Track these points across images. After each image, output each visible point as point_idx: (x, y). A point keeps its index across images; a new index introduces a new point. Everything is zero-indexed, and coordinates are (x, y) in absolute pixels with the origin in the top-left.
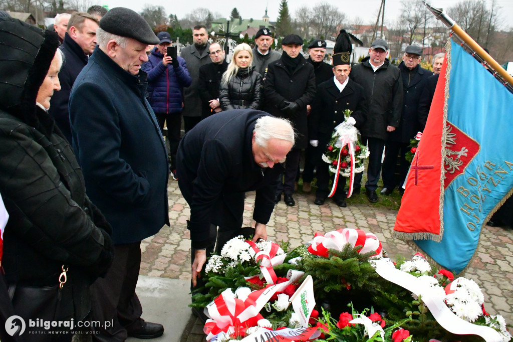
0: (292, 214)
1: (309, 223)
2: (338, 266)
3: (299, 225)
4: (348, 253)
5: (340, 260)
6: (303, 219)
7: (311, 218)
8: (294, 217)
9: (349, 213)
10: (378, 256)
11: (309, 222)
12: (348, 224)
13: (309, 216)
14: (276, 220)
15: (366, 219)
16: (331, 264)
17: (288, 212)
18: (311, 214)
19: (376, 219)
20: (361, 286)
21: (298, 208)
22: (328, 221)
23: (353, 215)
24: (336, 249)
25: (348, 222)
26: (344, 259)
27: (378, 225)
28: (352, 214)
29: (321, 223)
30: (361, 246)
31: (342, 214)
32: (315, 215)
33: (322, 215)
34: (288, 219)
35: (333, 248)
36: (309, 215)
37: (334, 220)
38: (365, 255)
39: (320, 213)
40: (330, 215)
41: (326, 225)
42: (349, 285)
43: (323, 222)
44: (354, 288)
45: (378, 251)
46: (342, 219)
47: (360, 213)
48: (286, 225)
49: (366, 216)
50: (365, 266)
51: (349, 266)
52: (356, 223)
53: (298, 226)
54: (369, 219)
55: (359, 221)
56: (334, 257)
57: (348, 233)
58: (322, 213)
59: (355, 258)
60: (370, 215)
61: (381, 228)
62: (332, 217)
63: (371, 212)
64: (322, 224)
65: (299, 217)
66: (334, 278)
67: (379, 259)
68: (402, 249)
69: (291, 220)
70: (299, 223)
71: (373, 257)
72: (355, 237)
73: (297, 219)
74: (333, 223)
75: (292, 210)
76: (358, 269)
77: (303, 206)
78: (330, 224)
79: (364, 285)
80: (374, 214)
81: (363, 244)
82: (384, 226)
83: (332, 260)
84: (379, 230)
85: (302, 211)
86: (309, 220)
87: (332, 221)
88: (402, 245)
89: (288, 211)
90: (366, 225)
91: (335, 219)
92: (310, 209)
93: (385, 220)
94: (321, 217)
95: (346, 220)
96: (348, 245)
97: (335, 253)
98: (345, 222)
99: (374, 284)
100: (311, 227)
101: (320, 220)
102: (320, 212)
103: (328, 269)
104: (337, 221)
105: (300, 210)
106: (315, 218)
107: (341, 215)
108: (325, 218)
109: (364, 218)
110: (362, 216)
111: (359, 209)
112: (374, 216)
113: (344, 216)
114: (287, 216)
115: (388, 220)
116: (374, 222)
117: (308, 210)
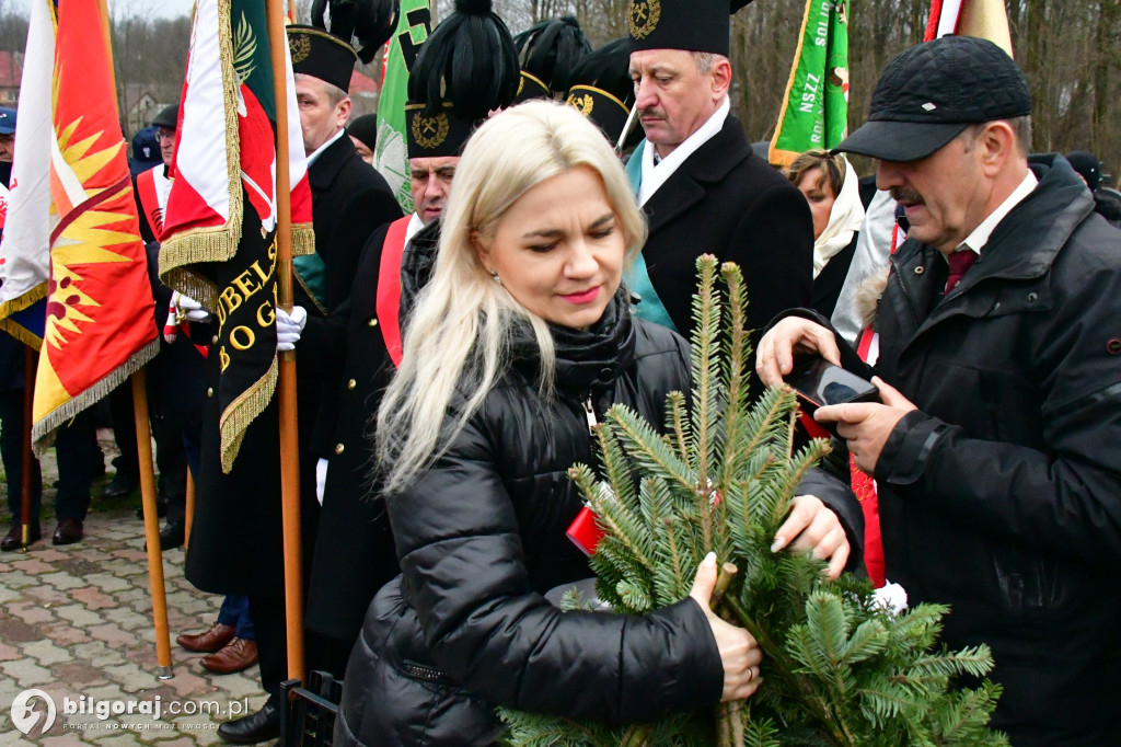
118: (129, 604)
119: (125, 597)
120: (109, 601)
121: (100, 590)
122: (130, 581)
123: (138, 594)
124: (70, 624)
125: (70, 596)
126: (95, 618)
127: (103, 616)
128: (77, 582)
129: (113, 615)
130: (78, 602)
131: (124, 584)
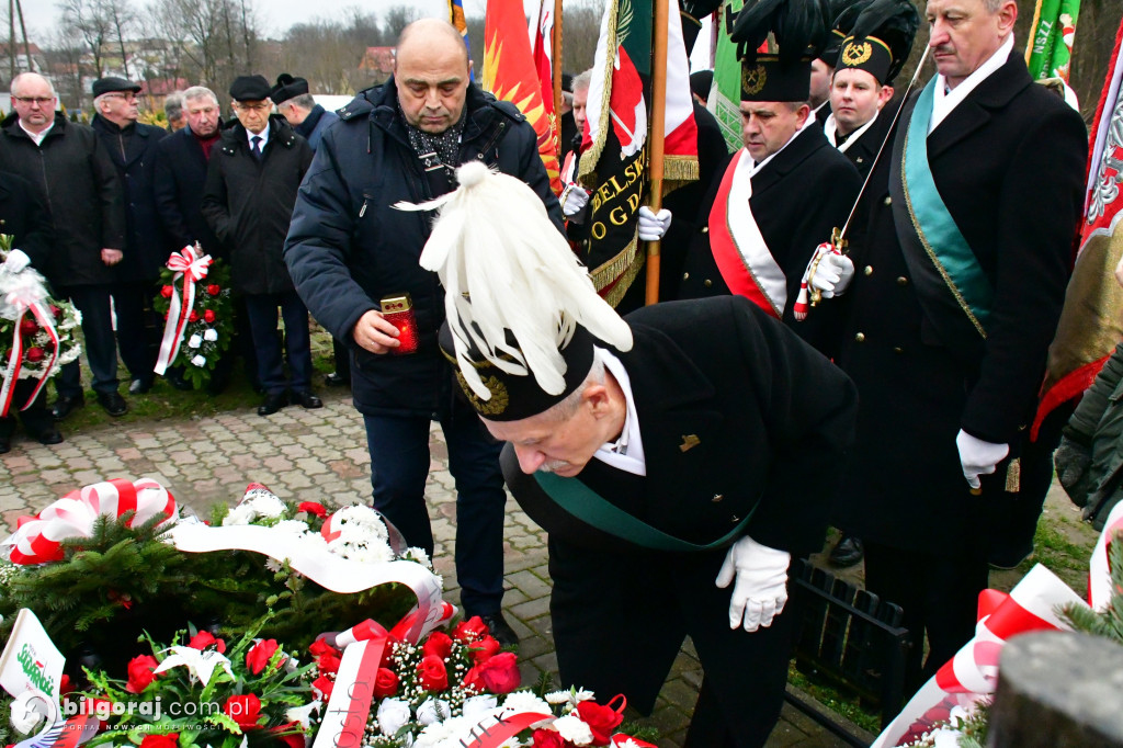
2: (94, 570)
4: (107, 534)
5: (94, 555)
9: (74, 452)
10: (171, 520)
12: (78, 476)
15: (115, 454)
16: (75, 571)
19: (137, 446)
20: (154, 590)
22: (29, 482)
23: (85, 454)
24: (78, 536)
25: (77, 470)
26: (102, 549)
27: (145, 458)
28: (80, 453)
29: (15, 491)
30: (130, 511)
31: (58, 458)
33: (13, 473)
35: (70, 536)
37: (43, 476)
38: (144, 526)
39: (7, 471)
40: (31, 468)
41: (29, 492)
42: (129, 599)
43: (19, 490)
44: (140, 600)
45: (169, 510)
46: (64, 469)
47: (100, 445)
49: (113, 447)
50: (152, 548)
51: (118, 561)
52: (96, 467)
54: (120, 451)
55: (101, 463)
56: (80, 554)
57: (94, 495)
58: (10, 470)
59: (126, 541)
60: (122, 444)
61: (153, 462)
62: (37, 471)
63: (123, 436)
64: (19, 494)
66: (91, 597)
67: (174, 525)
68: (207, 489)
71: (161, 525)
72: (113, 496)
74: (44, 484)
76: (138, 559)
78: (38, 489)
79: (161, 586)
80: (129, 438)
81: (134, 505)
82: (158, 456)
83: (76, 562)
84: (149, 466)
87: (41, 479)
88: (204, 483)
90: (120, 466)
91: (47, 475)
93: (157, 444)
94: (10, 479)
95: (71, 469)
96: (104, 519)
97: (78, 545)
98: (71, 473)
99: (180, 578)
101: (12, 485)
102: (5, 468)
103: (74, 583)
104: (50, 477)
108: (23, 479)
109: (110, 453)
110: (105, 449)
111: (94, 438)
112: (130, 442)
113: (65, 461)
115: (162, 442)
116: (133, 454)
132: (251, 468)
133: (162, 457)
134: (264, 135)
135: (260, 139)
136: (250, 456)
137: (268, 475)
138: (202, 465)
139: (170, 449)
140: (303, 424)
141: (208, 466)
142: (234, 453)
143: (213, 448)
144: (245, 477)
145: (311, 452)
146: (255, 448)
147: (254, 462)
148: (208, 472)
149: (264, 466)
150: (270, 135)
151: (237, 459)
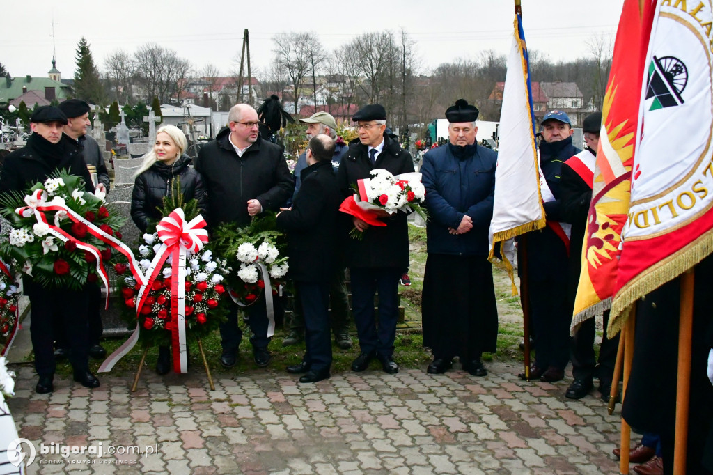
0: (139, 408)
1: (172, 421)
3: (155, 427)
6: (160, 414)
7: (173, 410)
8: (143, 414)
9: (237, 389)
11: (171, 417)
12: (237, 409)
13: (169, 408)
14: (111, 426)
15: (266, 395)
17: (132, 408)
18: (173, 403)
19: (282, 391)
21: (150, 396)
22: (203, 410)
23: (244, 392)
25: (237, 405)
27: (287, 402)
28: (241, 391)
29: (192, 415)
31: (225, 393)
32: (180, 404)
33: (193, 401)
34: (132, 421)
36: (170, 405)
37: (212, 406)
39: (189, 399)
40: (205, 398)
41: (201, 418)
43: (195, 415)
46: (228, 403)
47: (256, 386)
48: (131, 431)
49: (265, 389)
52: (250, 405)
53: (154, 429)
54: (270, 394)
55: (254, 401)
58: (191, 398)
60: (271, 387)
61: (293, 406)
62: (209, 402)
63: (273, 381)
64: (193, 418)
65: (152, 412)
68: (330, 435)
69: (139, 421)
70: (154, 423)
73: (150, 416)
74: (212, 413)
75: (138, 403)
77: (157, 392)
78: (208, 416)
80: (278, 384)
82: (296, 401)
84: (289, 409)
85: (156, 400)
86: (171, 415)
87: (211, 409)
88: (328, 429)
89: (132, 405)
90: (268, 405)
91: (215, 405)
92: (171, 396)
93: (297, 392)
94: (190, 406)
95: (233, 403)
98: (233, 406)
100: (175, 427)
101: (191, 410)
102: (188, 396)
104: (218, 407)
105: (152, 399)
106: (180, 409)
107: (223, 397)
108: (199, 406)
110: (259, 391)
111: (253, 380)
112: (278, 388)
113: (229, 396)
114: (132, 415)
115: (301, 390)
116: (279, 397)
117: (166, 398)
118: (593, 425)
119: (590, 420)
120: (580, 421)
121: (575, 413)
122: (594, 410)
123: (598, 419)
124: (556, 431)
125: (557, 414)
126: (571, 431)
127: (576, 430)
128: (561, 405)
129: (583, 430)
130: (561, 418)
131: (590, 412)
132: (366, 423)
133: (300, 403)
134: (379, 148)
135: (377, 151)
136: (366, 412)
137: (378, 430)
138: (329, 414)
139: (306, 398)
140: (412, 390)
141: (334, 416)
142: (354, 408)
143: (339, 400)
144: (360, 429)
145: (415, 415)
146: (371, 405)
147: (368, 417)
148: (333, 420)
149: (376, 422)
150: (384, 148)
151: (357, 413)
